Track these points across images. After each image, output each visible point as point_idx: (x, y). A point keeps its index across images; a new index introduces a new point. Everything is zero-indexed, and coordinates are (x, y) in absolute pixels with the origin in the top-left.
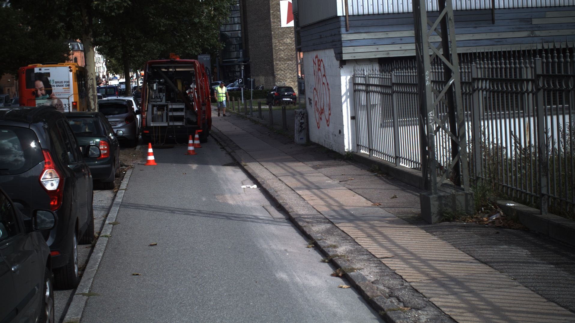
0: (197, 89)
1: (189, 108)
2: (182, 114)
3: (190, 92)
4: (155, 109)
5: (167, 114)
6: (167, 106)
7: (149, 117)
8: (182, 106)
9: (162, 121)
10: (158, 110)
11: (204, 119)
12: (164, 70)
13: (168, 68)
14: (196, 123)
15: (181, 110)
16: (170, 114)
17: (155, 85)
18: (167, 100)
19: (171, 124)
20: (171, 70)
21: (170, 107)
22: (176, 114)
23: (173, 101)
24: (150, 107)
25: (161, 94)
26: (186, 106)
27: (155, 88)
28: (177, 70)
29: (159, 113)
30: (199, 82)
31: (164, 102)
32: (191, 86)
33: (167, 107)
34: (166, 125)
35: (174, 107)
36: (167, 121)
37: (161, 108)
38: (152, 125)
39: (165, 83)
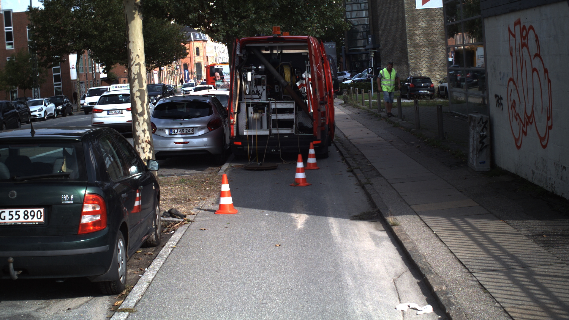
0: (313, 79)
1: (301, 107)
2: (291, 116)
3: (302, 85)
4: (251, 109)
5: (268, 117)
6: (268, 105)
7: (243, 122)
8: (291, 106)
9: (261, 127)
10: (255, 111)
11: (323, 124)
12: (264, 52)
13: (270, 49)
14: (311, 130)
15: (289, 111)
16: (273, 117)
17: (249, 74)
18: (268, 96)
19: (274, 131)
20: (275, 52)
21: (273, 106)
22: (281, 117)
23: (278, 98)
24: (244, 107)
25: (260, 88)
26: (296, 105)
27: (249, 79)
28: (285, 51)
29: (256, 116)
30: (315, 69)
31: (263, 99)
32: (304, 76)
33: (269, 107)
34: (267, 133)
35: (279, 106)
36: (268, 127)
37: (258, 108)
38: (246, 133)
39: (266, 72)
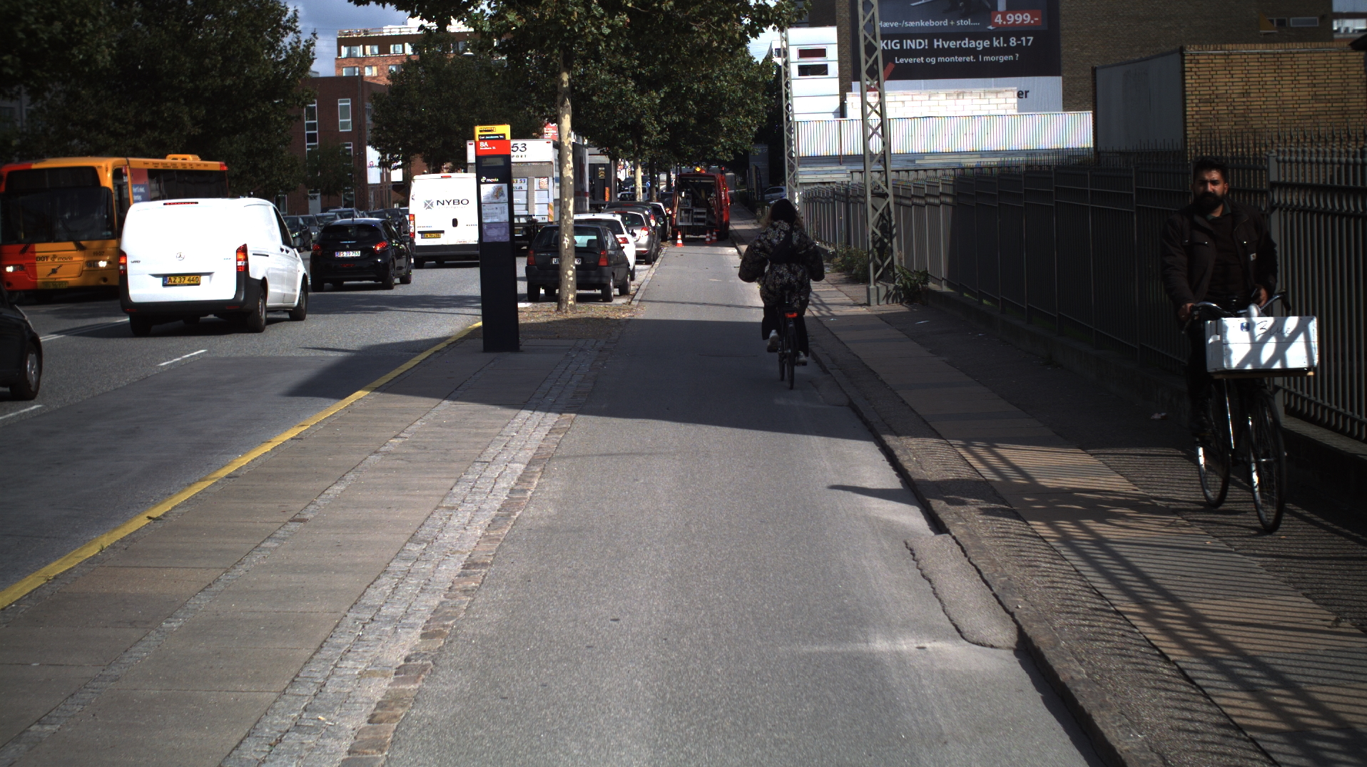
0: (716, 197)
1: (710, 212)
2: (705, 217)
3: (711, 200)
5: (692, 216)
7: (679, 219)
8: (705, 211)
10: (685, 213)
12: (691, 181)
13: (694, 180)
14: (714, 225)
15: (703, 213)
16: (695, 217)
17: (683, 193)
18: (692, 206)
19: (695, 224)
20: (697, 181)
21: (695, 211)
22: (699, 216)
23: (698, 206)
25: (688, 201)
26: (708, 211)
27: (683, 195)
28: (702, 181)
29: (687, 215)
31: (690, 207)
32: (712, 195)
33: (693, 211)
34: (691, 224)
35: (698, 211)
36: (692, 221)
37: (687, 211)
38: (680, 224)
39: (692, 192)
